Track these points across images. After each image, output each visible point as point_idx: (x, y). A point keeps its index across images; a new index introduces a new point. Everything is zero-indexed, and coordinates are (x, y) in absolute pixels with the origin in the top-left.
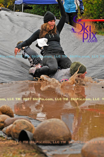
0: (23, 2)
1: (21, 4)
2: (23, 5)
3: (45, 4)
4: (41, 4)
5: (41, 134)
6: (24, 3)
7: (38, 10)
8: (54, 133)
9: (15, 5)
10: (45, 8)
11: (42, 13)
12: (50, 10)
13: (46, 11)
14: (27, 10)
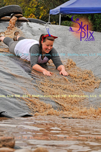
1: (58, 14)
2: (60, 15)
3: (89, 14)
4: (84, 14)
6: (62, 12)
12: (95, 20)
13: (90, 22)
14: (66, 21)
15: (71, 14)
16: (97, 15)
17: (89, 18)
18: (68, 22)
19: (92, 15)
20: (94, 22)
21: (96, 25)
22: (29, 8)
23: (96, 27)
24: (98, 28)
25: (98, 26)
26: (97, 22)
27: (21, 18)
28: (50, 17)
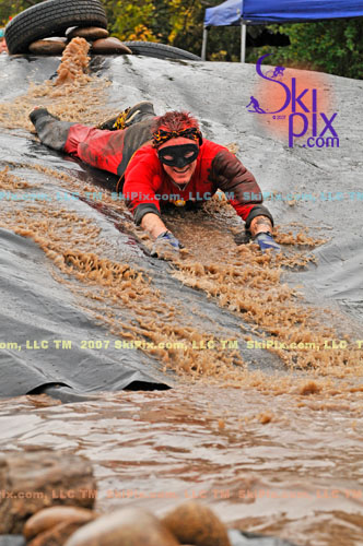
0: (245, 15)
1: (236, 24)
2: (244, 27)
3: (348, 19)
4: (329, 20)
6: (248, 17)
7: (313, 47)
9: (208, 28)
10: (349, 34)
11: (335, 59)
13: (351, 47)
14: (265, 48)
15: (281, 22)
18: (273, 49)
22: (130, 7)
27: (102, 43)
28: (208, 35)
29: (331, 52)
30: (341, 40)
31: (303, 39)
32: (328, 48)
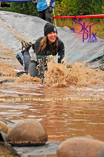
4: (19, 1)
5: (16, 135)
7: (16, 7)
8: (29, 134)
12: (28, 7)
13: (24, 8)
14: (5, 7)
15: (8, 2)
16: (30, 2)
17: (24, 5)
18: (7, 8)
19: (26, 2)
20: (27, 8)
21: (29, 11)
23: (29, 12)
24: (31, 13)
25: (30, 11)
26: (30, 8)
29: (20, 9)
30: (22, 6)
31: (13, 6)
32: (19, 8)
